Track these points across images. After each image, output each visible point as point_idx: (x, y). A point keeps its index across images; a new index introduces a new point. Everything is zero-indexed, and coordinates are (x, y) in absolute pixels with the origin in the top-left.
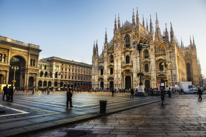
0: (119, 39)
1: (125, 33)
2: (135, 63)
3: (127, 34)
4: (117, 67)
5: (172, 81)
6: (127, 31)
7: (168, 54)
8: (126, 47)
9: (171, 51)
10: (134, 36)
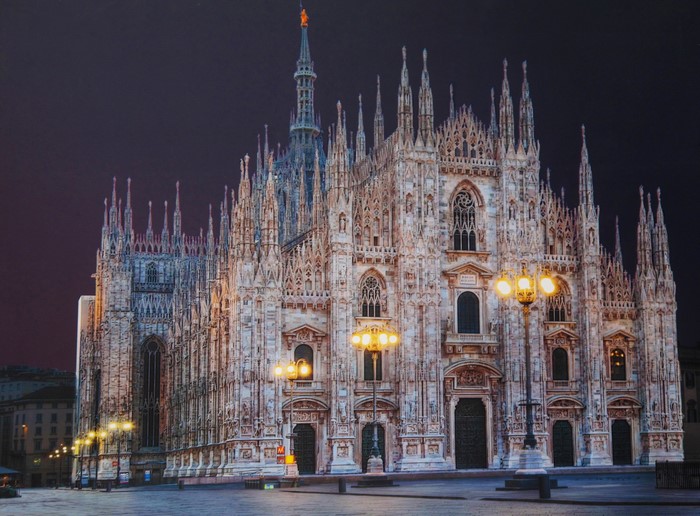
0: (430, 197)
1: (460, 171)
2: (520, 338)
3: (467, 182)
4: (417, 345)
5: (665, 428)
6: (469, 166)
7: (652, 319)
8: (457, 247)
9: (662, 306)
10: (512, 202)
